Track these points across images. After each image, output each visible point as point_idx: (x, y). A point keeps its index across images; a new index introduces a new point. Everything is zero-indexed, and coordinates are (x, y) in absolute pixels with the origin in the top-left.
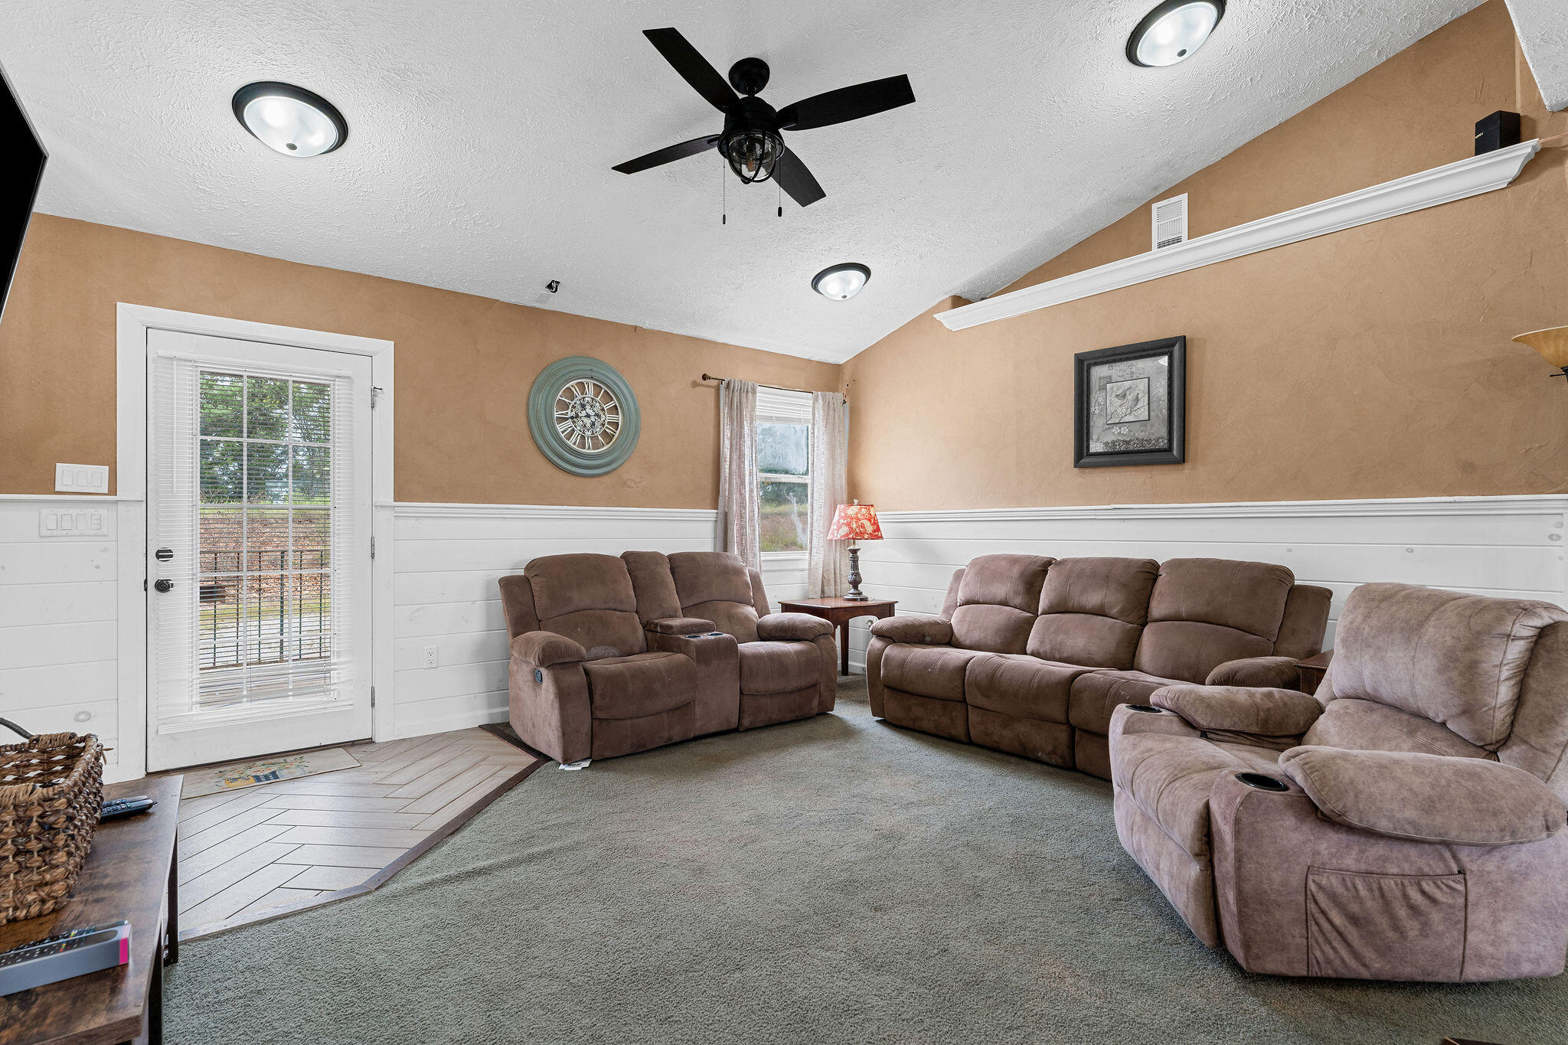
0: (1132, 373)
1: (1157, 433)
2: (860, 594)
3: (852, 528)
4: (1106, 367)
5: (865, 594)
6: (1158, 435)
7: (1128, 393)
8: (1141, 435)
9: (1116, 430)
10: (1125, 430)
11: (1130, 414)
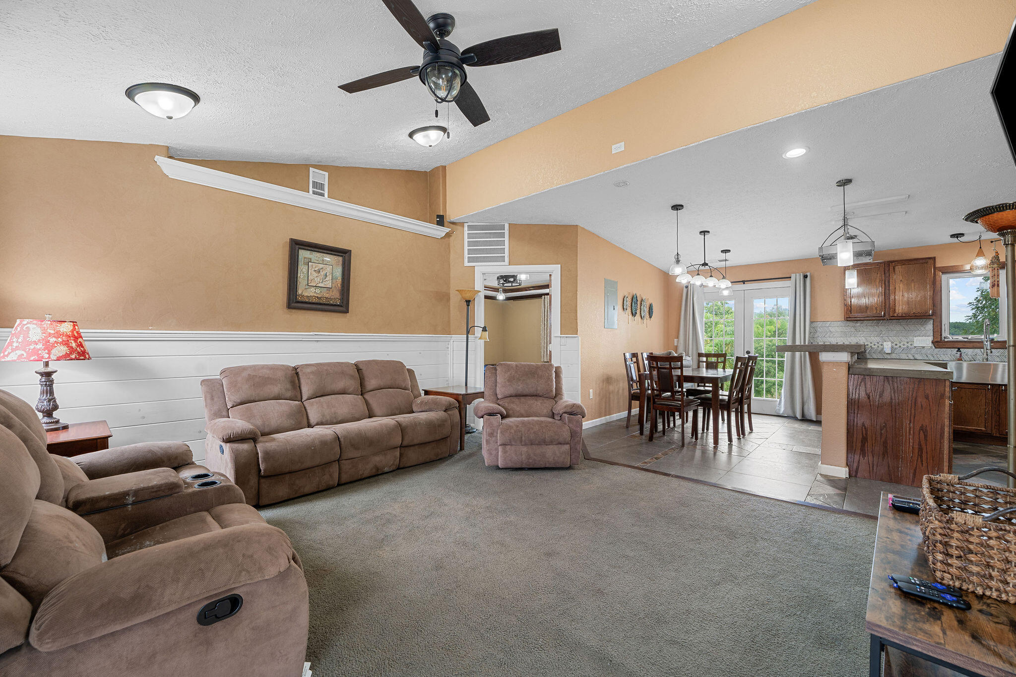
0: (323, 260)
1: (335, 295)
2: (57, 422)
3: (72, 347)
4: (309, 252)
5: (63, 422)
6: (335, 297)
7: (321, 271)
8: (327, 296)
9: (313, 289)
10: (318, 291)
11: (322, 282)
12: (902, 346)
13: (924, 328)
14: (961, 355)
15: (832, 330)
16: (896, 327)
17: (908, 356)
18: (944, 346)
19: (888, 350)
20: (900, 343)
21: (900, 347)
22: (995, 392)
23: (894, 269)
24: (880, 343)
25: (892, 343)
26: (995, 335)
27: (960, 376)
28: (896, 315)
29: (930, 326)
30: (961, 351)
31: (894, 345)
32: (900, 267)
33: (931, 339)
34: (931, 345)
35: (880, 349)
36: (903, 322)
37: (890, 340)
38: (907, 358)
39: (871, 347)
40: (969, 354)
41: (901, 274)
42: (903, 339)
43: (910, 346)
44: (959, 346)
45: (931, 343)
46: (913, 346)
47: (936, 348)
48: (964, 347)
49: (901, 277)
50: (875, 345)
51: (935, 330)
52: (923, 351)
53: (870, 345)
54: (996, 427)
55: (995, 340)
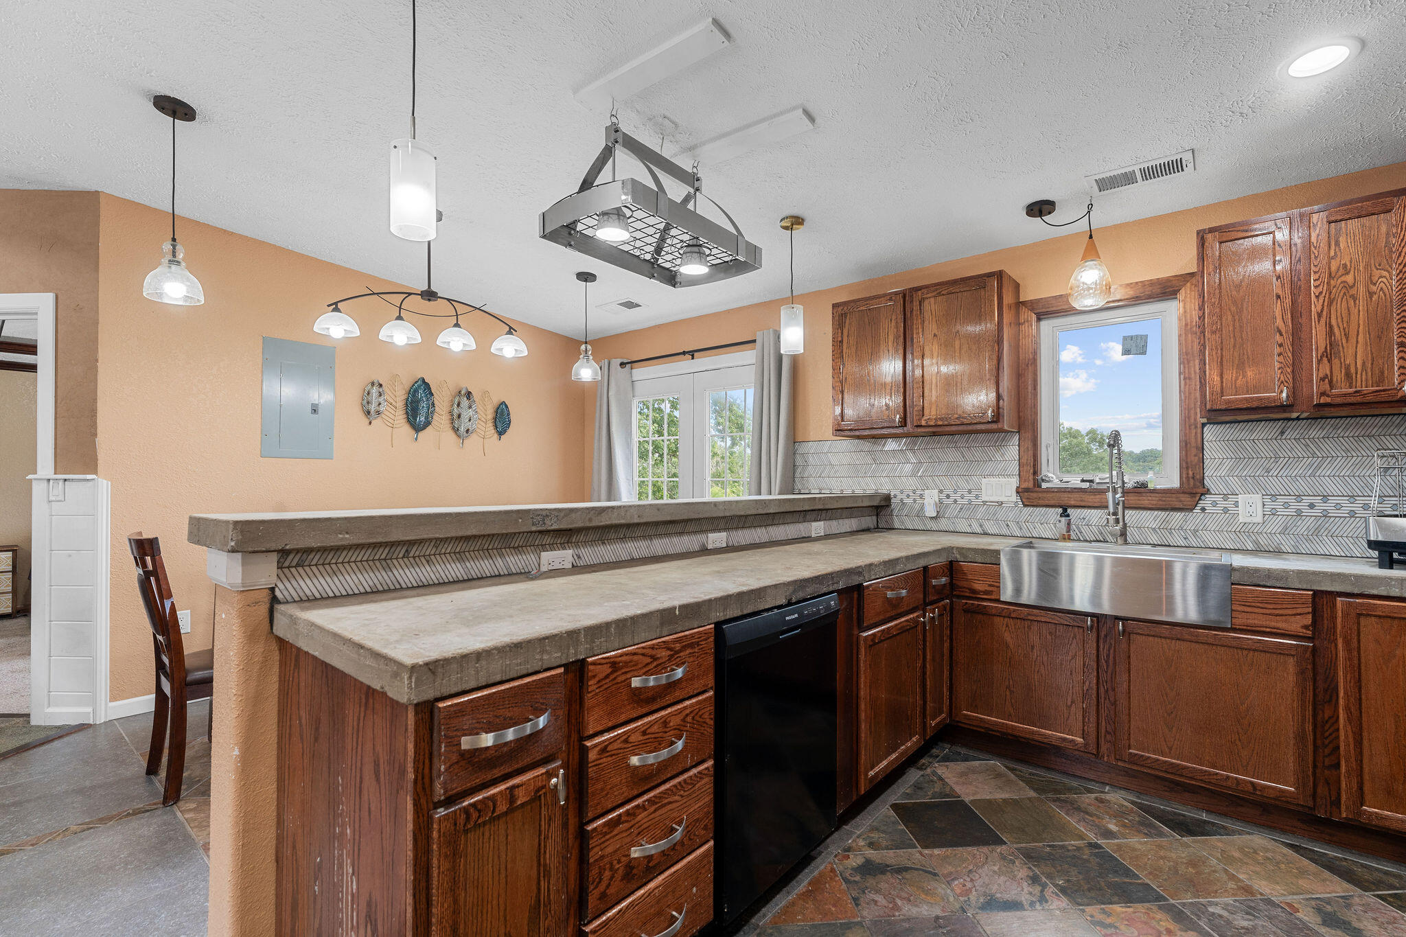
12: (960, 501)
13: (1003, 455)
14: (1069, 524)
15: (834, 460)
16: (947, 453)
17: (970, 525)
18: (1041, 502)
19: (930, 511)
20: (955, 492)
21: (955, 501)
22: (1106, 636)
23: (920, 305)
24: (918, 492)
25: (941, 491)
26: (1151, 474)
27: (1018, 590)
28: (923, 423)
29: (1012, 451)
30: (1068, 516)
31: (943, 496)
32: (932, 300)
33: (1014, 482)
34: (1014, 498)
35: (917, 507)
36: (961, 441)
37: (936, 485)
38: (969, 530)
39: (902, 500)
40: (1094, 521)
41: (934, 320)
42: (962, 483)
43: (975, 502)
44: (1065, 502)
45: (1014, 494)
46: (979, 502)
47: (1025, 506)
48: (1083, 504)
49: (934, 326)
50: (908, 496)
51: (1023, 461)
52: (1001, 514)
53: (899, 497)
54: (1109, 737)
55: (1151, 486)
